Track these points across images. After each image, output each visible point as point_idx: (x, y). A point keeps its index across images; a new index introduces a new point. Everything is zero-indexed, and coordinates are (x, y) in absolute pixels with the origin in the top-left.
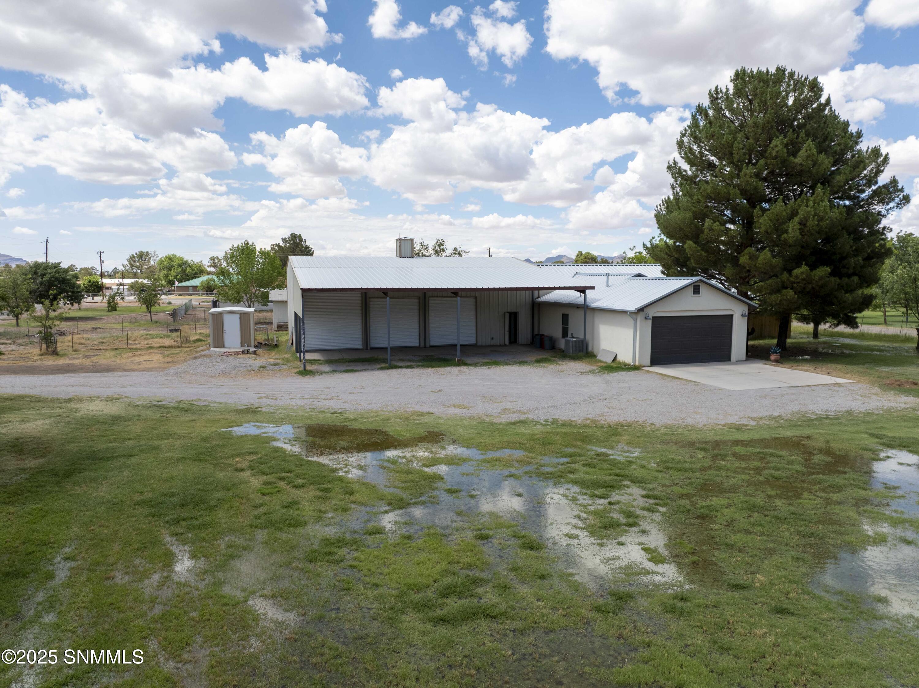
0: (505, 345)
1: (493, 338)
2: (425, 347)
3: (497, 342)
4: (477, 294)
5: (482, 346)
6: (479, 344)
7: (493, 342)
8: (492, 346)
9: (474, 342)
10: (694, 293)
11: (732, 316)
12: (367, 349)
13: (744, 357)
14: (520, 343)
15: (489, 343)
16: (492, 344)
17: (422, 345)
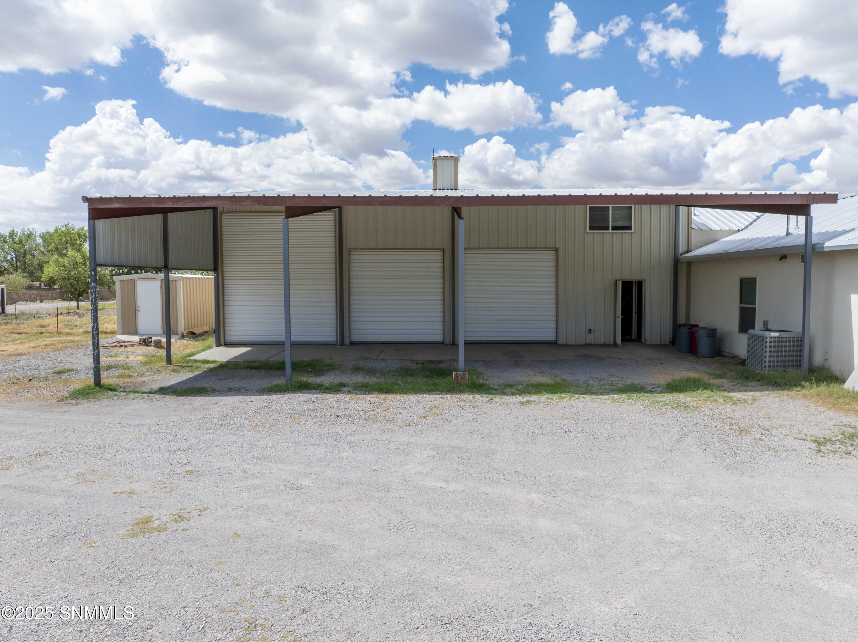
0: (615, 345)
1: (589, 331)
2: (453, 343)
3: (599, 338)
5: (567, 346)
6: (561, 341)
7: (591, 339)
8: (589, 346)
9: (550, 336)
12: (342, 344)
14: (648, 342)
15: (581, 340)
16: (589, 341)
17: (448, 340)
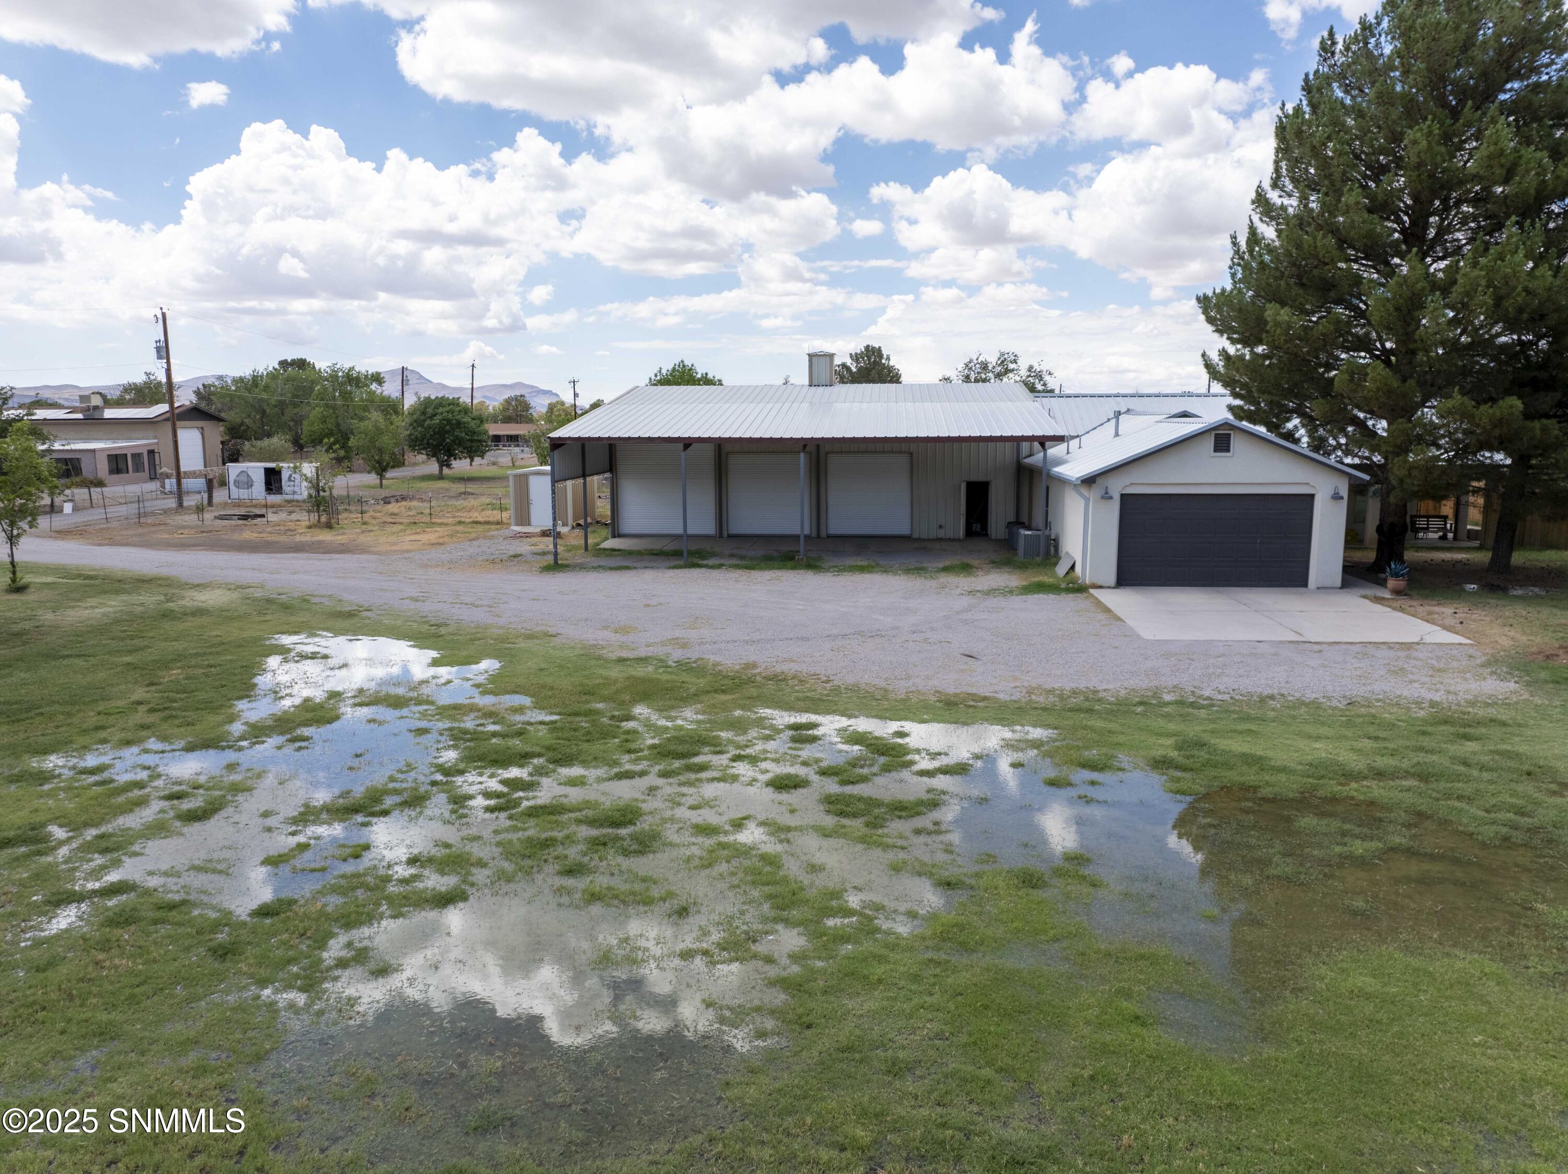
0: (959, 539)
1: (941, 527)
2: (819, 536)
3: (949, 532)
4: (913, 448)
5: (919, 540)
6: (916, 535)
7: (941, 534)
8: (939, 540)
9: (906, 531)
10: (1215, 451)
11: (1312, 496)
12: (721, 536)
13: (1338, 581)
14: (993, 537)
15: (932, 535)
16: (940, 536)
17: (814, 534)
